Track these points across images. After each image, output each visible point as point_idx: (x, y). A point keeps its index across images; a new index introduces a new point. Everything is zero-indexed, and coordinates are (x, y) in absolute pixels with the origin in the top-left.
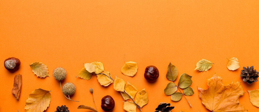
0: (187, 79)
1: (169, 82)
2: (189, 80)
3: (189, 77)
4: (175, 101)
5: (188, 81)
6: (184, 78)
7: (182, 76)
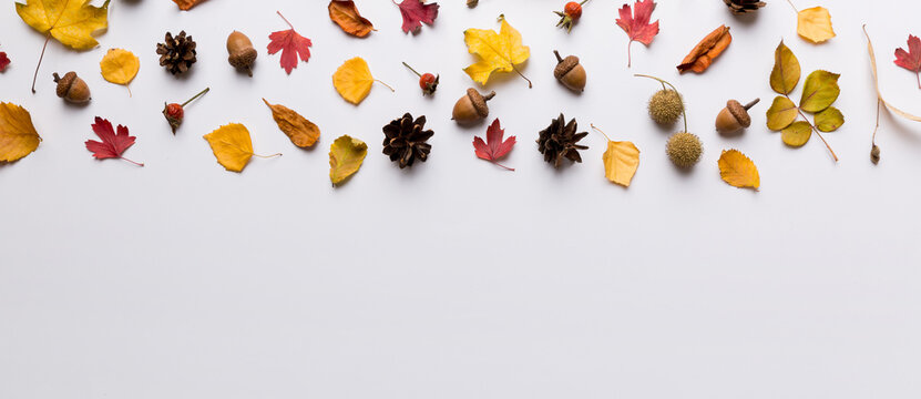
0: (825, 86)
1: (777, 95)
2: (831, 86)
3: (831, 80)
4: (793, 144)
5: (829, 90)
6: (816, 84)
7: (810, 78)
